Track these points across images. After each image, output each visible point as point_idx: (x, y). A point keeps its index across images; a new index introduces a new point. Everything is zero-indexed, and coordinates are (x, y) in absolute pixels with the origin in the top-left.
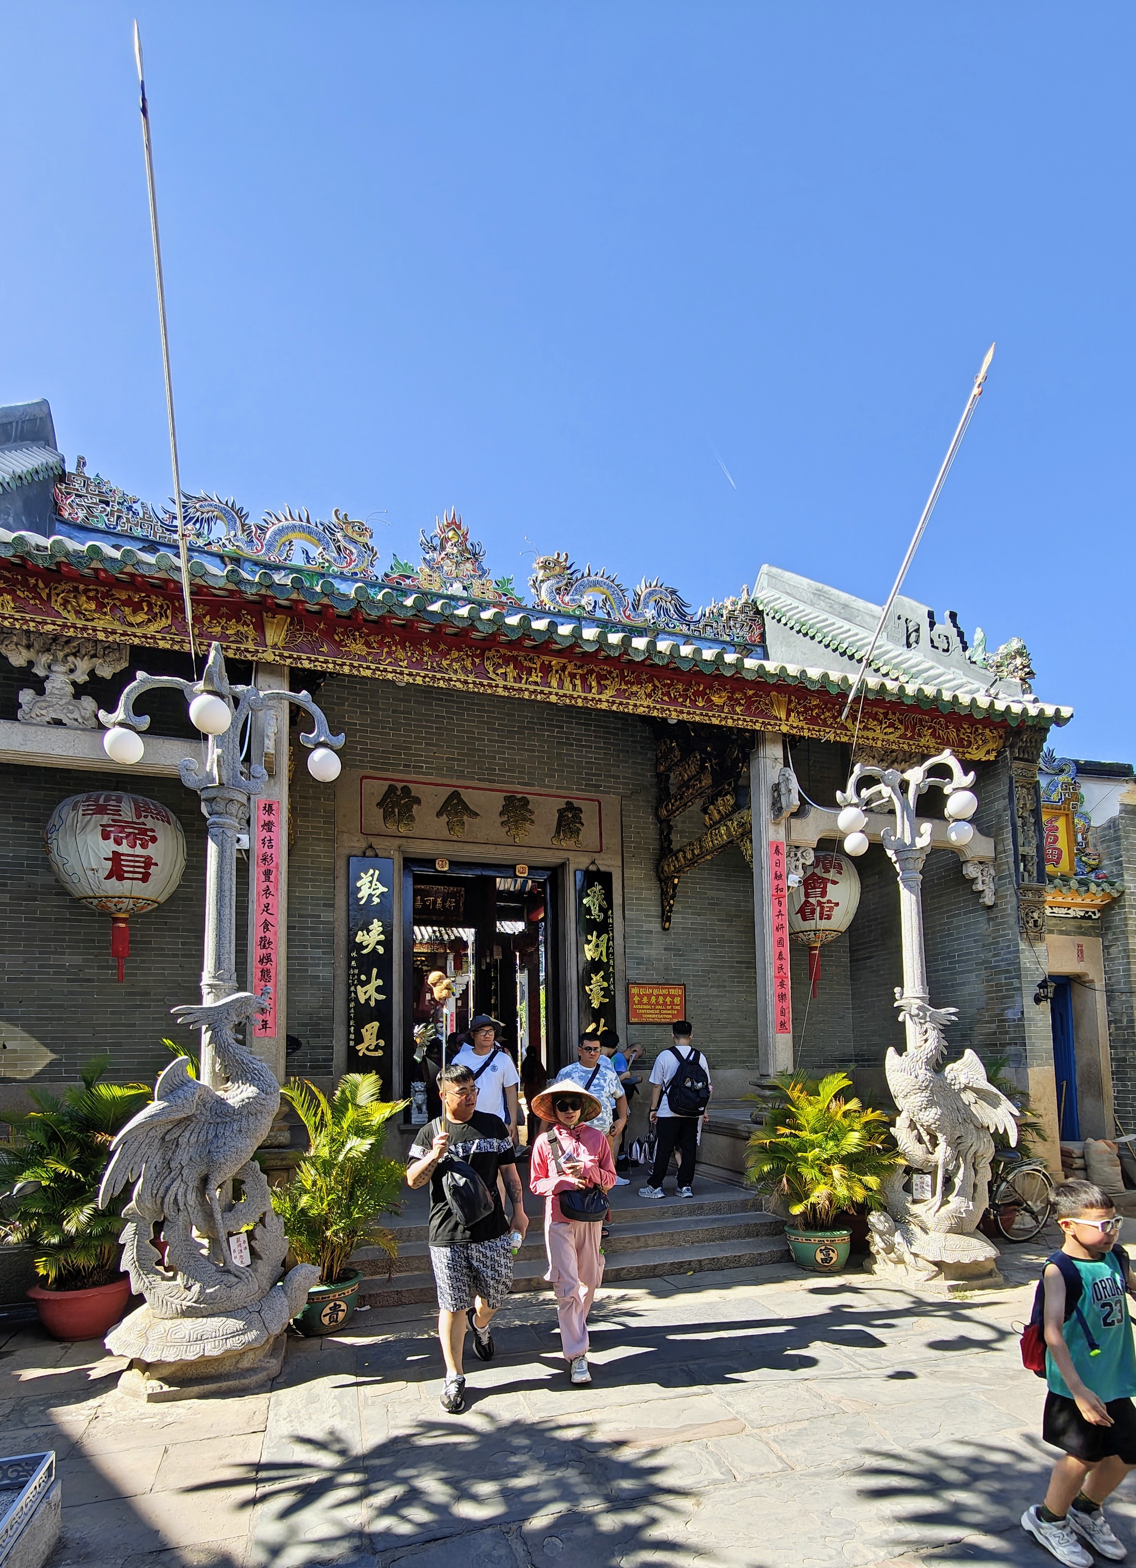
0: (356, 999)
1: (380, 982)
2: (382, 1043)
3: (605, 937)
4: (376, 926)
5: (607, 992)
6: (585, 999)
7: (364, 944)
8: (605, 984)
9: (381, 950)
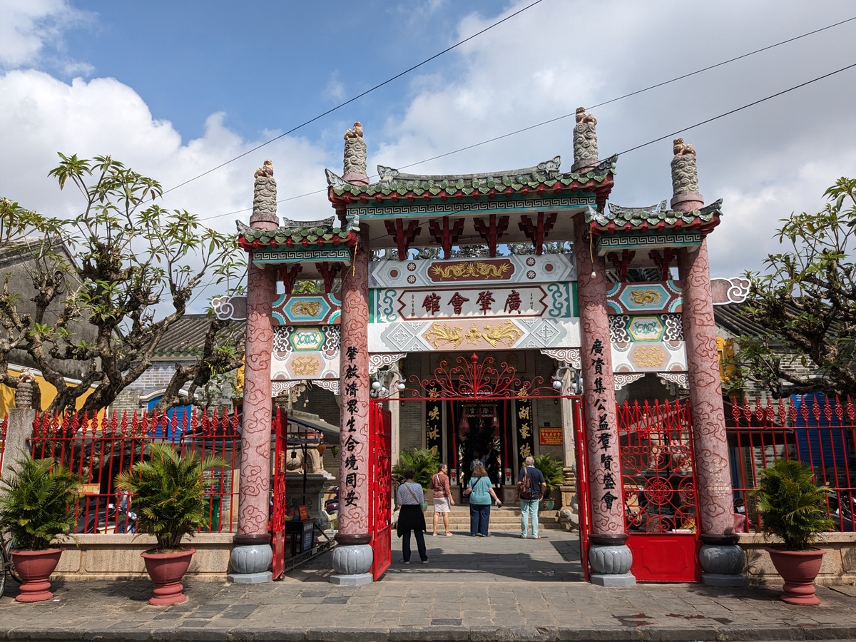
0: (429, 437)
1: (438, 430)
2: (439, 453)
3: (528, 408)
4: (436, 409)
5: (529, 432)
6: (519, 435)
7: (432, 416)
8: (528, 429)
9: (438, 418)
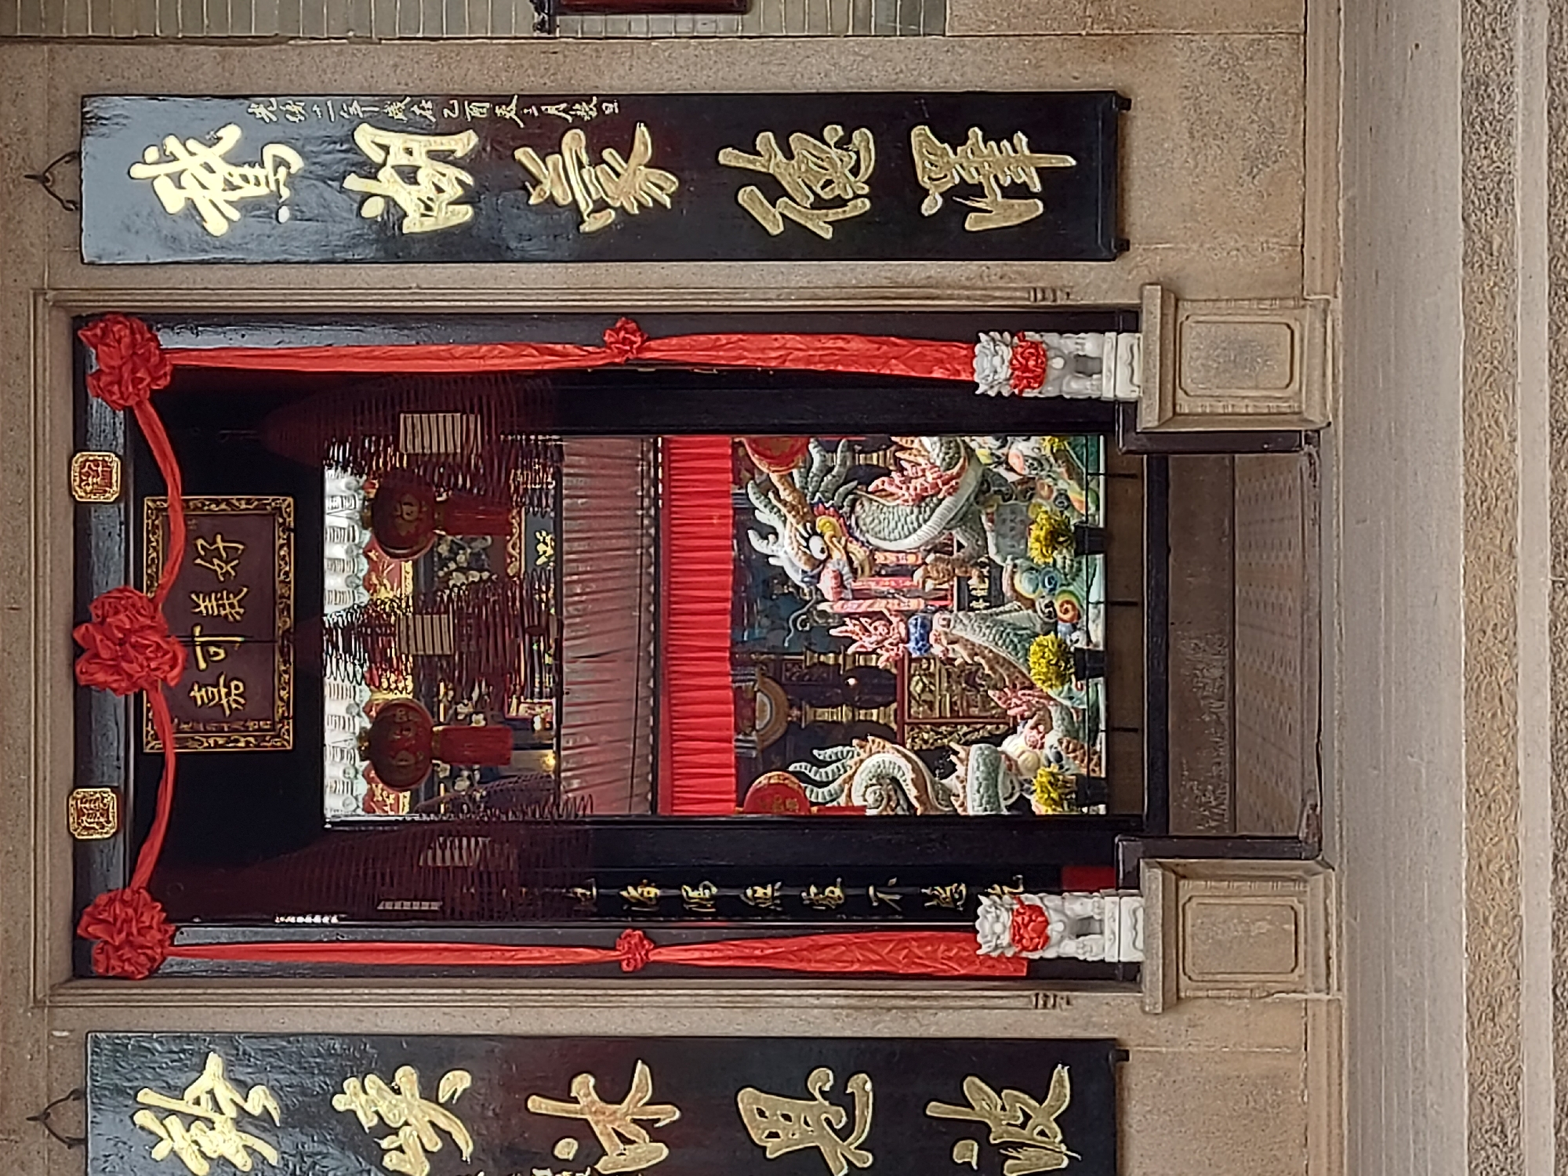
2: (821, 1079)
3: (366, 138)
4: (362, 1098)
5: (608, 136)
7: (435, 1144)
8: (574, 142)
9: (456, 1081)
